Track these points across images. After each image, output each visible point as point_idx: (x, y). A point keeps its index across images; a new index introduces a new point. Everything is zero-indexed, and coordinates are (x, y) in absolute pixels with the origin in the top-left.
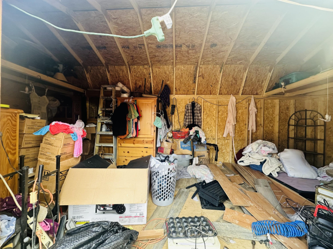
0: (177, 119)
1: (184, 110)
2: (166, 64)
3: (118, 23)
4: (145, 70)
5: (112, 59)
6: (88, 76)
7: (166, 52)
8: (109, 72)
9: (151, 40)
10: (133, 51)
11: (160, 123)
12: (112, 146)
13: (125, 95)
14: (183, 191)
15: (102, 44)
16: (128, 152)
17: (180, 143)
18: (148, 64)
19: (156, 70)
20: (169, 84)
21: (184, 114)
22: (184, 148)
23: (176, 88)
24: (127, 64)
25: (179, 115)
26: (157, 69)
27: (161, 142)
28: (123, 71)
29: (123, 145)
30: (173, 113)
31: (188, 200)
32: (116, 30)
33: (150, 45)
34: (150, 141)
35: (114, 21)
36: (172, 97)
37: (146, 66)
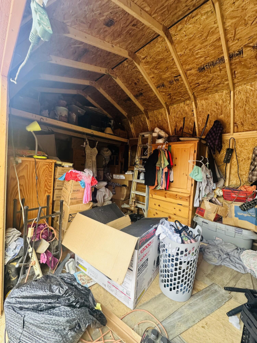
0: (234, 170)
1: (251, 156)
2: (217, 91)
3: (148, 62)
4: (186, 108)
5: (150, 104)
6: (131, 126)
7: (214, 72)
8: (148, 118)
9: (189, 65)
10: (170, 87)
11: (201, 174)
12: (144, 195)
13: (161, 141)
14: (216, 291)
15: (138, 92)
16: (159, 206)
17: (233, 208)
18: (189, 99)
19: (201, 103)
20: (223, 119)
21: (250, 161)
22: (241, 218)
23: (235, 123)
24: (164, 106)
25: (241, 163)
26: (203, 102)
27: (201, 202)
28: (162, 115)
29: (154, 196)
30: (228, 160)
31: (217, 312)
32: (147, 71)
33: (188, 72)
34: (185, 197)
35: (144, 61)
36: (227, 137)
37: (188, 102)
